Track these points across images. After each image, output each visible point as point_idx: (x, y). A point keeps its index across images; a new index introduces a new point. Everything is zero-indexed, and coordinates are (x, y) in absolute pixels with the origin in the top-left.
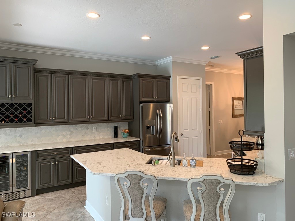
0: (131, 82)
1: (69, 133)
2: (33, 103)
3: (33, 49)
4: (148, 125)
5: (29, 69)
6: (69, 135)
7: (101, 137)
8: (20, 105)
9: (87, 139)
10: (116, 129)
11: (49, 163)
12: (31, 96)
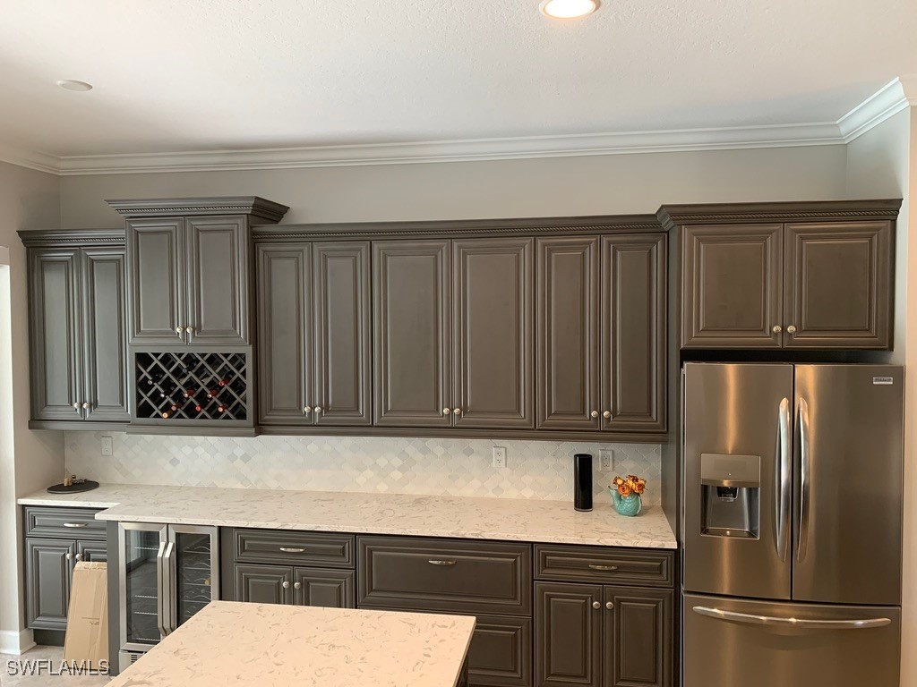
0: (658, 250)
1: (397, 462)
2: (248, 351)
3: (269, 157)
4: (726, 483)
5: (233, 234)
6: (399, 469)
7: (528, 494)
8: (213, 360)
9: (468, 492)
10: (584, 467)
11: (276, 578)
12: (242, 329)
